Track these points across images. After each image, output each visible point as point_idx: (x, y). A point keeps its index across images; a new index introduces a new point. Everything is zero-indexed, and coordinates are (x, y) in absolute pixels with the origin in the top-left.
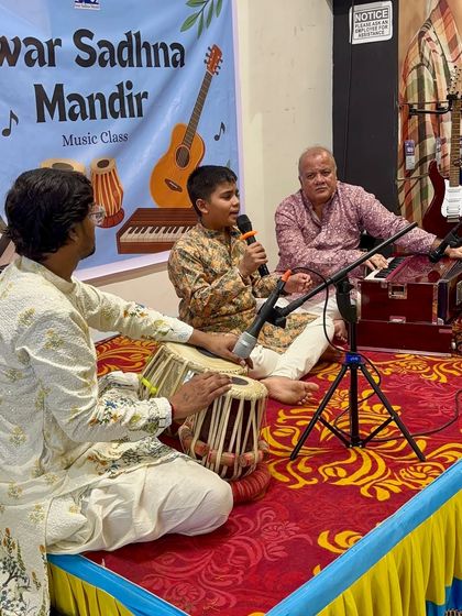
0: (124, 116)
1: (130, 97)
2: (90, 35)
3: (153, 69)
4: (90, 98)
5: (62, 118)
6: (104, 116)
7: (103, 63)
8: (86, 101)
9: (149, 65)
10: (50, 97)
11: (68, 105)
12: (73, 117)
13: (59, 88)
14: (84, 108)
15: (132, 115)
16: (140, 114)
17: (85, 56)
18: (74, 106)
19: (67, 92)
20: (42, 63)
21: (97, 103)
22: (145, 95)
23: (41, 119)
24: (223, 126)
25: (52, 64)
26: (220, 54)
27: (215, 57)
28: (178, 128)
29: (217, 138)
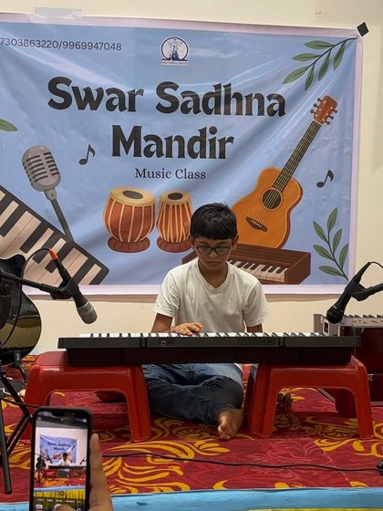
0: (203, 156)
1: (212, 142)
2: (175, 87)
3: (244, 117)
4: (169, 140)
5: (137, 154)
6: (181, 155)
7: (185, 110)
8: (164, 142)
9: (239, 112)
10: (127, 136)
11: (144, 144)
12: (148, 154)
13: (137, 130)
14: (160, 147)
15: (213, 156)
16: (222, 155)
17: (167, 104)
18: (150, 146)
19: (144, 133)
20: (122, 108)
21: (175, 145)
22: (231, 140)
23: (116, 153)
24: (330, 174)
25: (132, 109)
26: (335, 104)
27: (327, 108)
28: (267, 173)
29: (320, 185)
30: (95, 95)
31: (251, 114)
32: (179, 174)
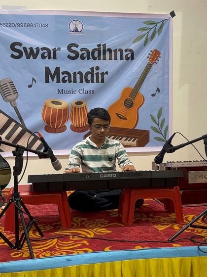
0: (93, 82)
1: (97, 74)
2: (77, 46)
3: (113, 61)
4: (75, 74)
5: (58, 81)
6: (81, 82)
7: (83, 58)
8: (72, 75)
9: (110, 59)
10: (53, 72)
11: (62, 76)
12: (64, 81)
13: (58, 69)
14: (70, 78)
15: (98, 81)
16: (103, 81)
17: (73, 55)
18: (65, 77)
19: (62, 70)
20: (50, 58)
21: (78, 76)
22: (107, 73)
23: (47, 81)
24: (158, 90)
25: (55, 58)
26: (159, 53)
27: (155, 55)
28: (126, 90)
29: (153, 95)
30: (35, 51)
31: (117, 60)
32: (81, 92)
